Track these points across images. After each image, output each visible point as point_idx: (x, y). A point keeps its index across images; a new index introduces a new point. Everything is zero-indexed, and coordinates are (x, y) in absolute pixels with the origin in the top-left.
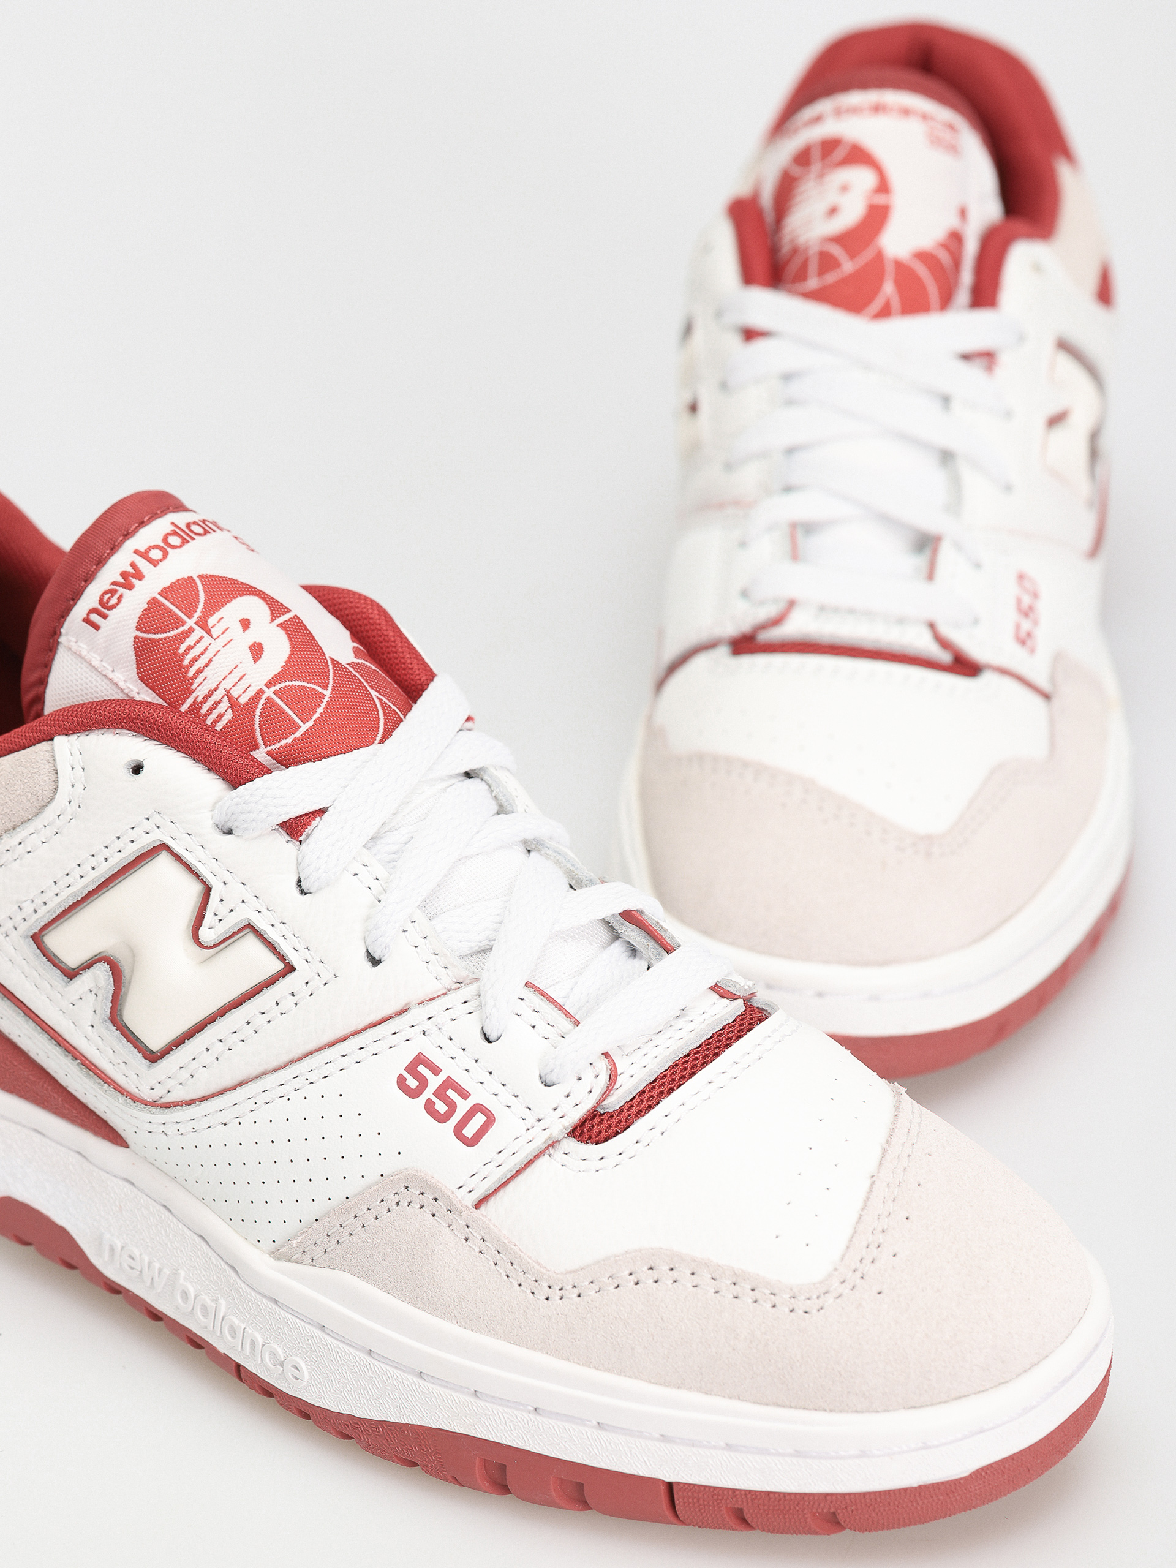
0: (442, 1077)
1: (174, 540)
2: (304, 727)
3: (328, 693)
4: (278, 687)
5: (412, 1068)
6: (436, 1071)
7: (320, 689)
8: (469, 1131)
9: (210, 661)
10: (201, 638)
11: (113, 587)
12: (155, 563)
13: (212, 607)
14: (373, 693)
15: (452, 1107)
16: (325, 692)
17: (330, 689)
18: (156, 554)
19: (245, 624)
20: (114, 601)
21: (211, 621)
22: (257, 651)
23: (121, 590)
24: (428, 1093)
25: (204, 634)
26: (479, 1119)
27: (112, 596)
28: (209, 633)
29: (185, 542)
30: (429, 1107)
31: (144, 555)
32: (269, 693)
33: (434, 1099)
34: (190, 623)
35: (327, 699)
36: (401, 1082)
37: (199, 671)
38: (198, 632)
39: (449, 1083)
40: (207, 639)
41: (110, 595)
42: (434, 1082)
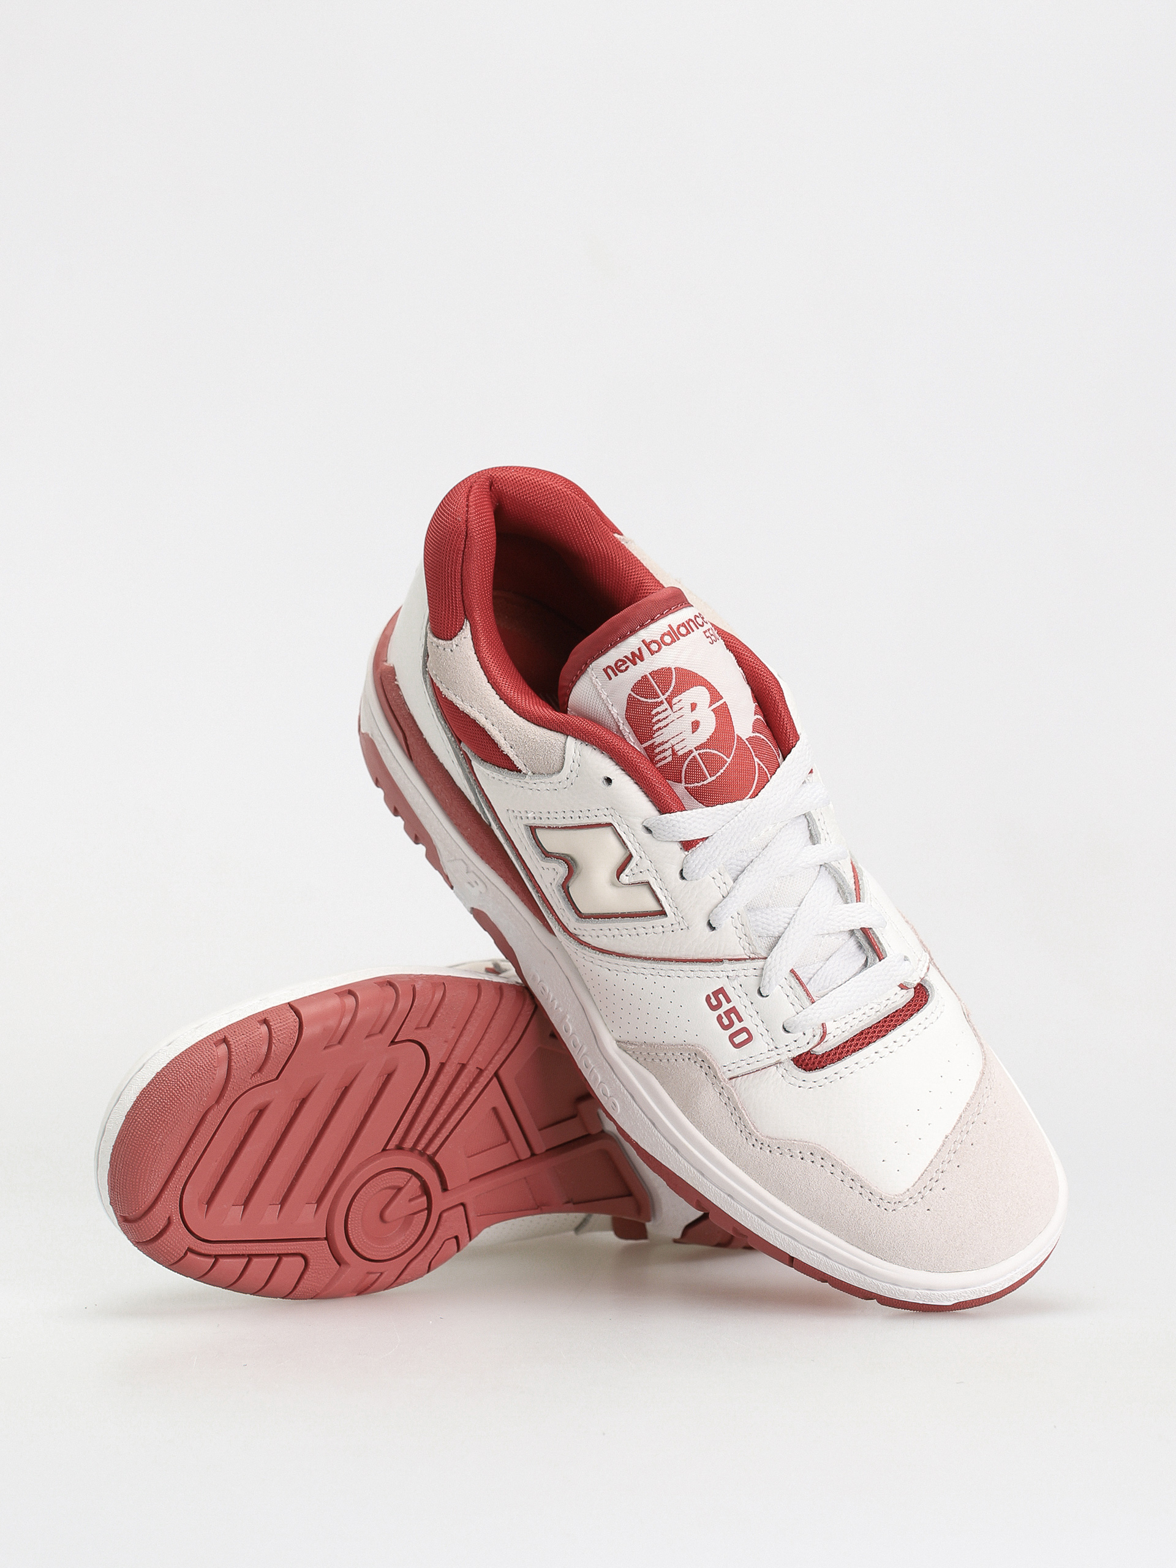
0: (730, 1006)
1: (667, 639)
2: (710, 779)
3: (729, 760)
4: (701, 751)
5: (716, 994)
6: (728, 1001)
7: (725, 757)
8: (738, 1040)
9: (667, 725)
10: (666, 709)
11: (624, 659)
12: (652, 653)
13: (678, 691)
14: (756, 760)
15: (732, 1024)
16: (728, 760)
17: (731, 758)
18: (654, 647)
19: (693, 707)
20: (623, 668)
21: (675, 700)
22: (696, 725)
23: (629, 663)
24: (721, 1011)
25: (669, 708)
26: (744, 1036)
27: (623, 665)
28: (671, 708)
29: (673, 641)
30: (719, 1018)
31: (648, 646)
32: (696, 753)
33: (723, 1016)
34: (663, 698)
35: (727, 764)
36: (708, 998)
37: (660, 729)
38: (666, 705)
39: (733, 1010)
40: (669, 711)
41: (622, 663)
42: (726, 1006)
